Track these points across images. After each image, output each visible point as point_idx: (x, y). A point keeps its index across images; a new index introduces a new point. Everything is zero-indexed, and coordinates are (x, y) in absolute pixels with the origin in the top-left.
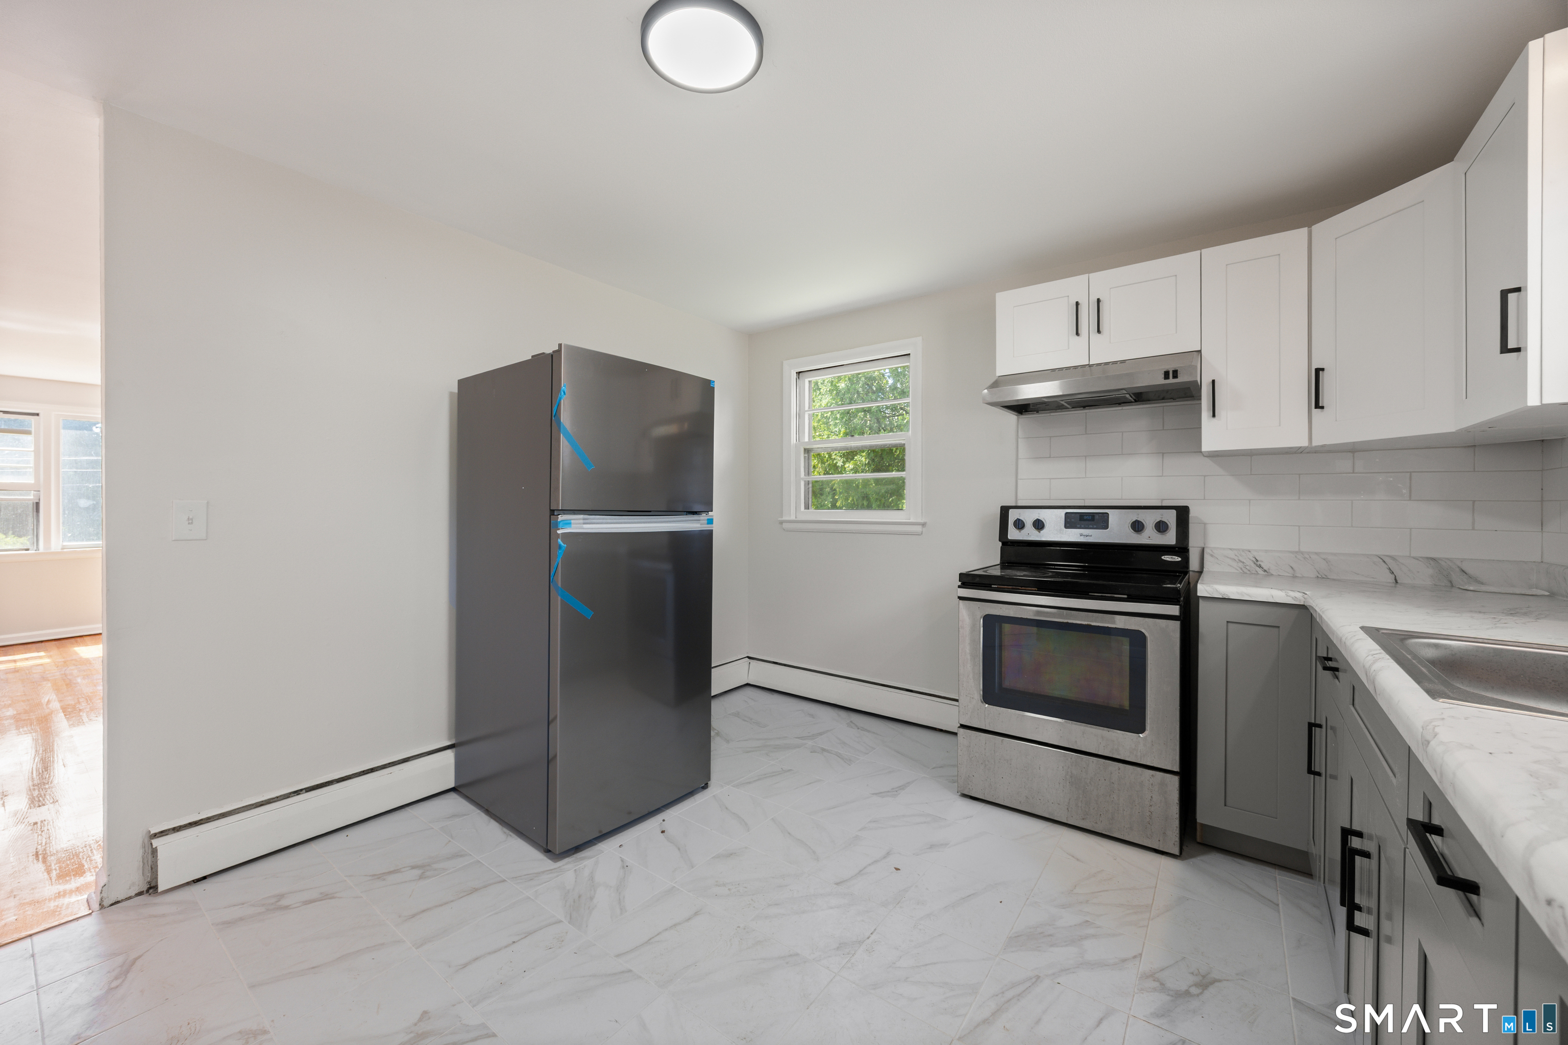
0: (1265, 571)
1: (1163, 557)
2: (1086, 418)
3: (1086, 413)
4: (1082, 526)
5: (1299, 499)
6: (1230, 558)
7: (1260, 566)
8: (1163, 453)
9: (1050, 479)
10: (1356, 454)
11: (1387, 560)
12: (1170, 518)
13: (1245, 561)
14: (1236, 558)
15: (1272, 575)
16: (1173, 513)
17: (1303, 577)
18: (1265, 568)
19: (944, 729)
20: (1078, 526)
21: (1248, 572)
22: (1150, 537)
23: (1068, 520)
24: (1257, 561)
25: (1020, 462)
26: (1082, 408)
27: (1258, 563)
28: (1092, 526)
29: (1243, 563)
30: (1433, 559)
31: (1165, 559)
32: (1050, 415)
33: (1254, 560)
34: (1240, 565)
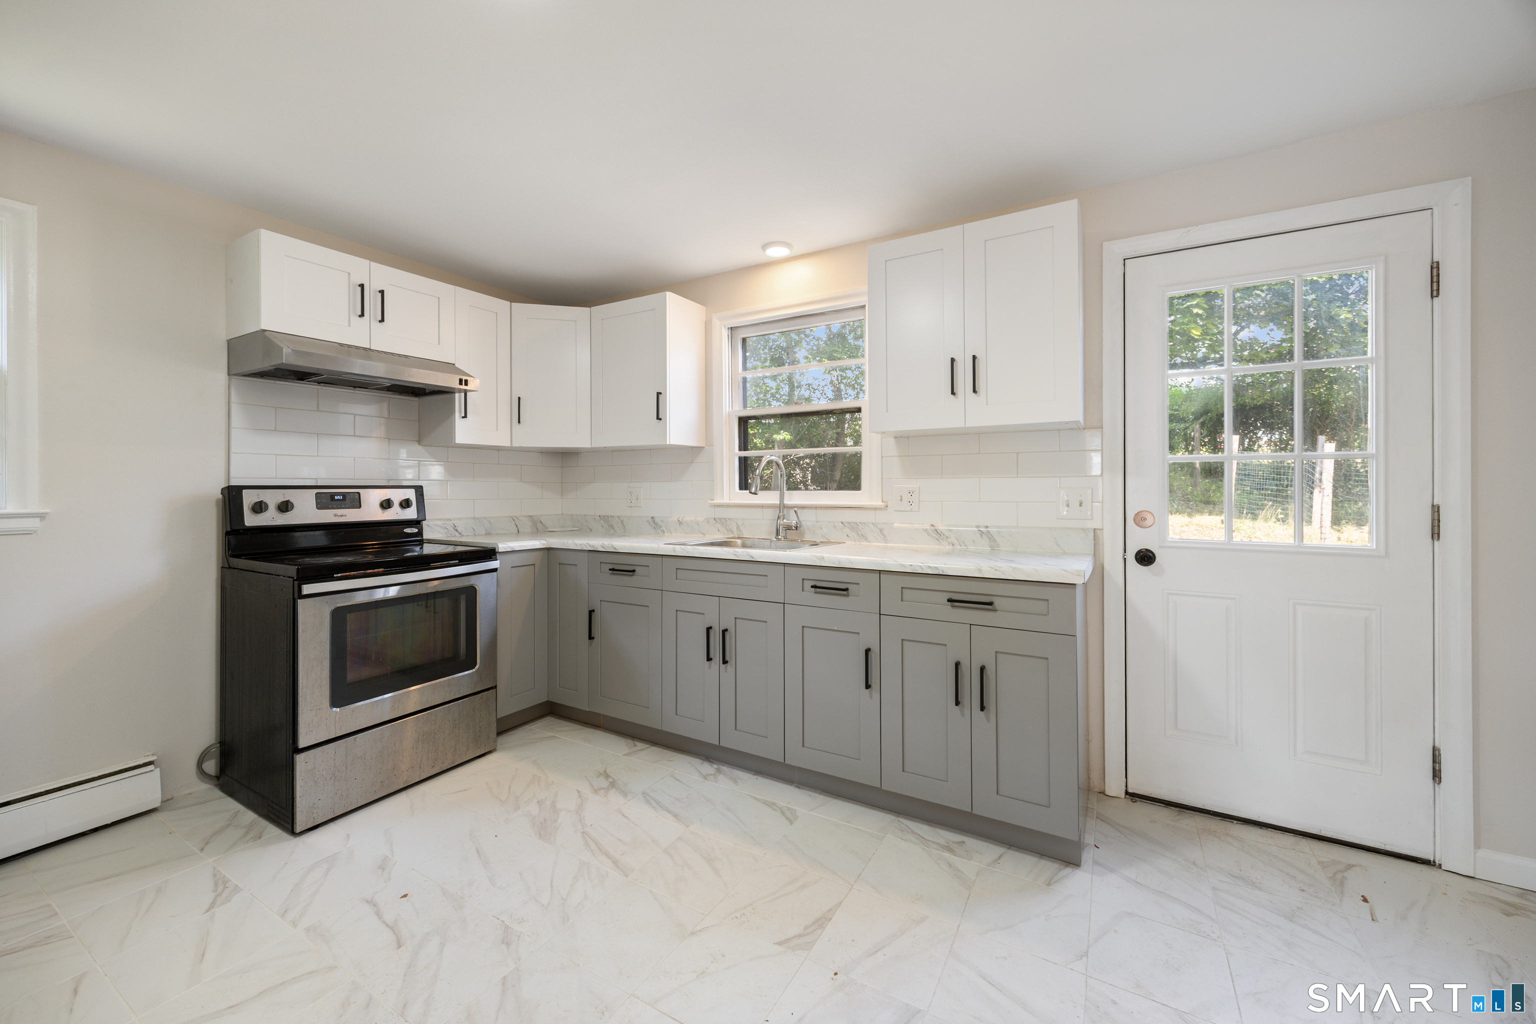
0: (460, 533)
1: (405, 530)
2: (318, 394)
3: (318, 389)
4: (334, 506)
5: (474, 481)
6: (439, 526)
7: (457, 530)
8: (389, 439)
9: (276, 455)
10: (500, 452)
11: (515, 519)
12: (411, 494)
13: (448, 528)
14: (443, 526)
15: (464, 536)
16: (413, 491)
17: (479, 535)
18: (460, 532)
19: (109, 822)
20: (330, 506)
21: (450, 536)
22: (395, 514)
23: (319, 501)
24: (455, 526)
25: (234, 432)
26: (316, 384)
27: (456, 528)
28: (344, 506)
29: (447, 529)
30: (530, 516)
31: (406, 531)
32: (275, 383)
33: (453, 526)
34: (446, 530)
